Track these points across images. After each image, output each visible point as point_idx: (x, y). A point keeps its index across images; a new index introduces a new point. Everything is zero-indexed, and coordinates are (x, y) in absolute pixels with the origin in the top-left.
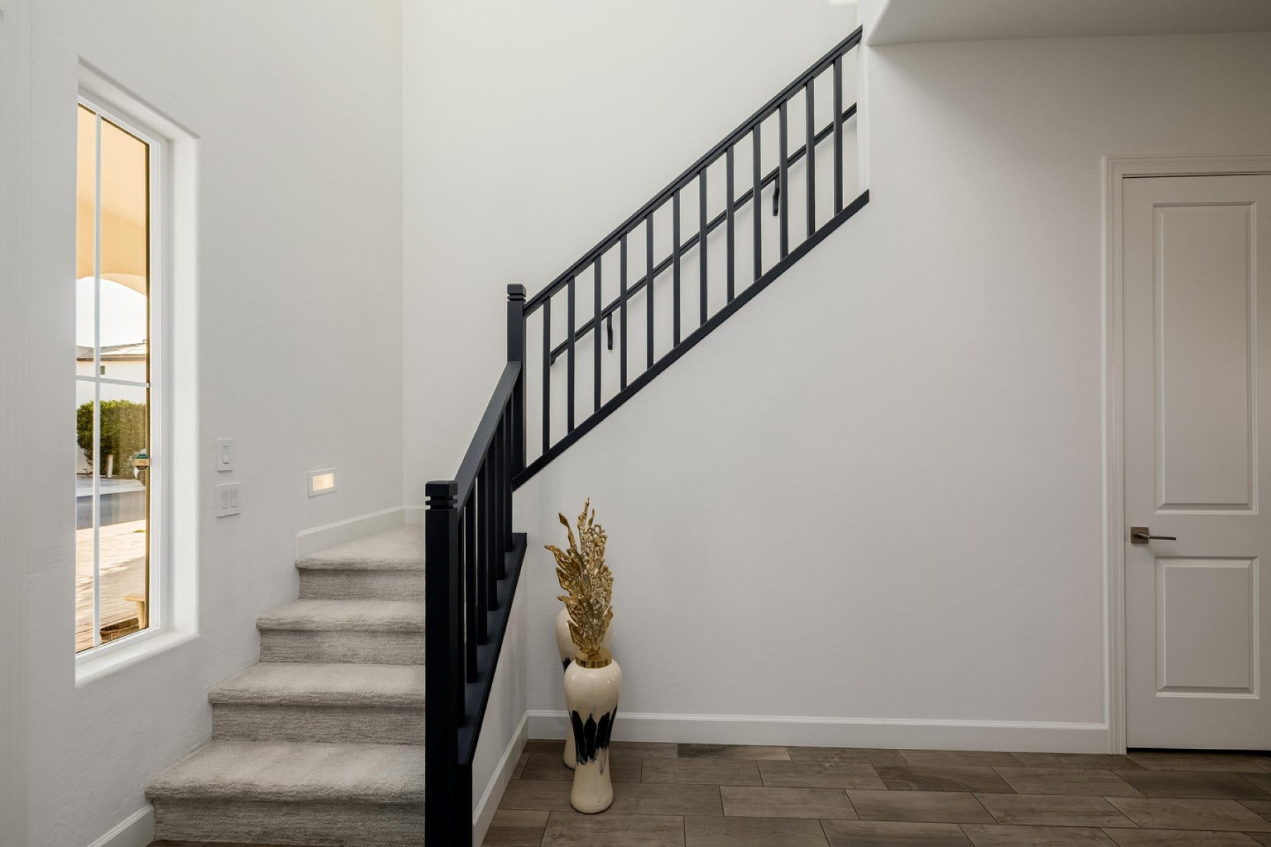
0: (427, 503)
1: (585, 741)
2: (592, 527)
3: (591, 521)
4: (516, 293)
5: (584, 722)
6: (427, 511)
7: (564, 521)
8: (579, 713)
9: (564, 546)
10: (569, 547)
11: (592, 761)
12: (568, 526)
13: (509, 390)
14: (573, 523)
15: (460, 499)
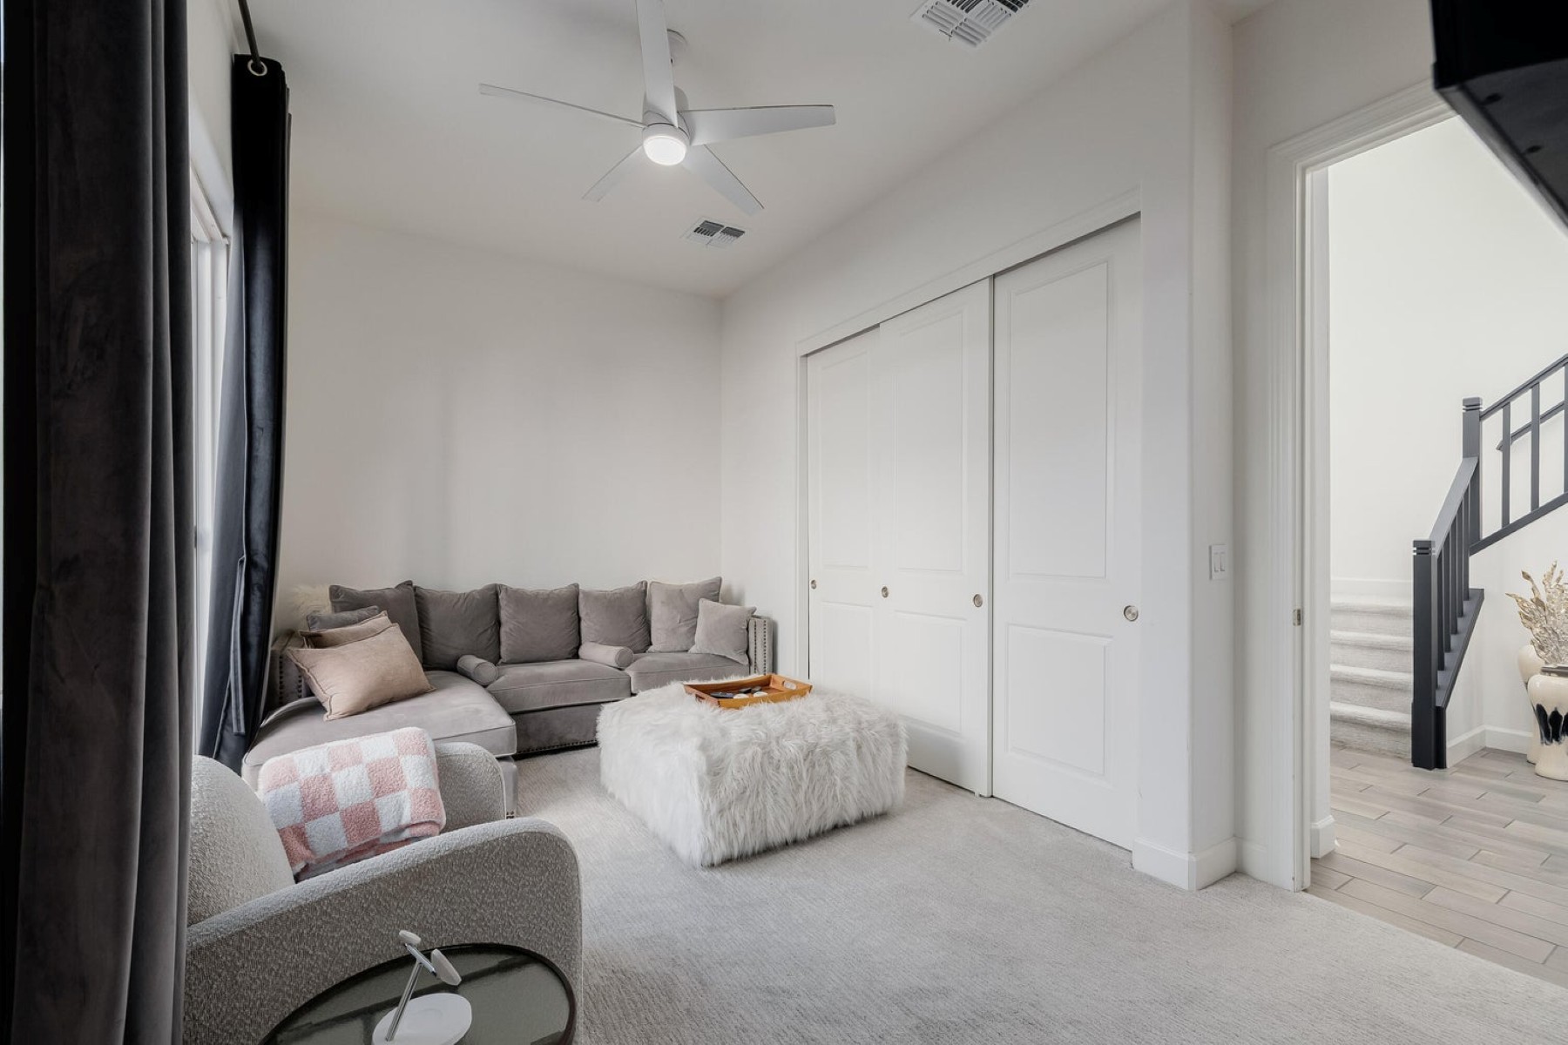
0: (1414, 551)
1: (1551, 728)
2: (1560, 583)
3: (1559, 580)
4: (1472, 406)
5: (1549, 713)
6: (1414, 556)
7: (1527, 577)
8: (1543, 706)
9: (1528, 596)
10: (1533, 597)
11: (1557, 743)
12: (1532, 581)
13: (1467, 482)
14: (1538, 580)
15: (1436, 551)
